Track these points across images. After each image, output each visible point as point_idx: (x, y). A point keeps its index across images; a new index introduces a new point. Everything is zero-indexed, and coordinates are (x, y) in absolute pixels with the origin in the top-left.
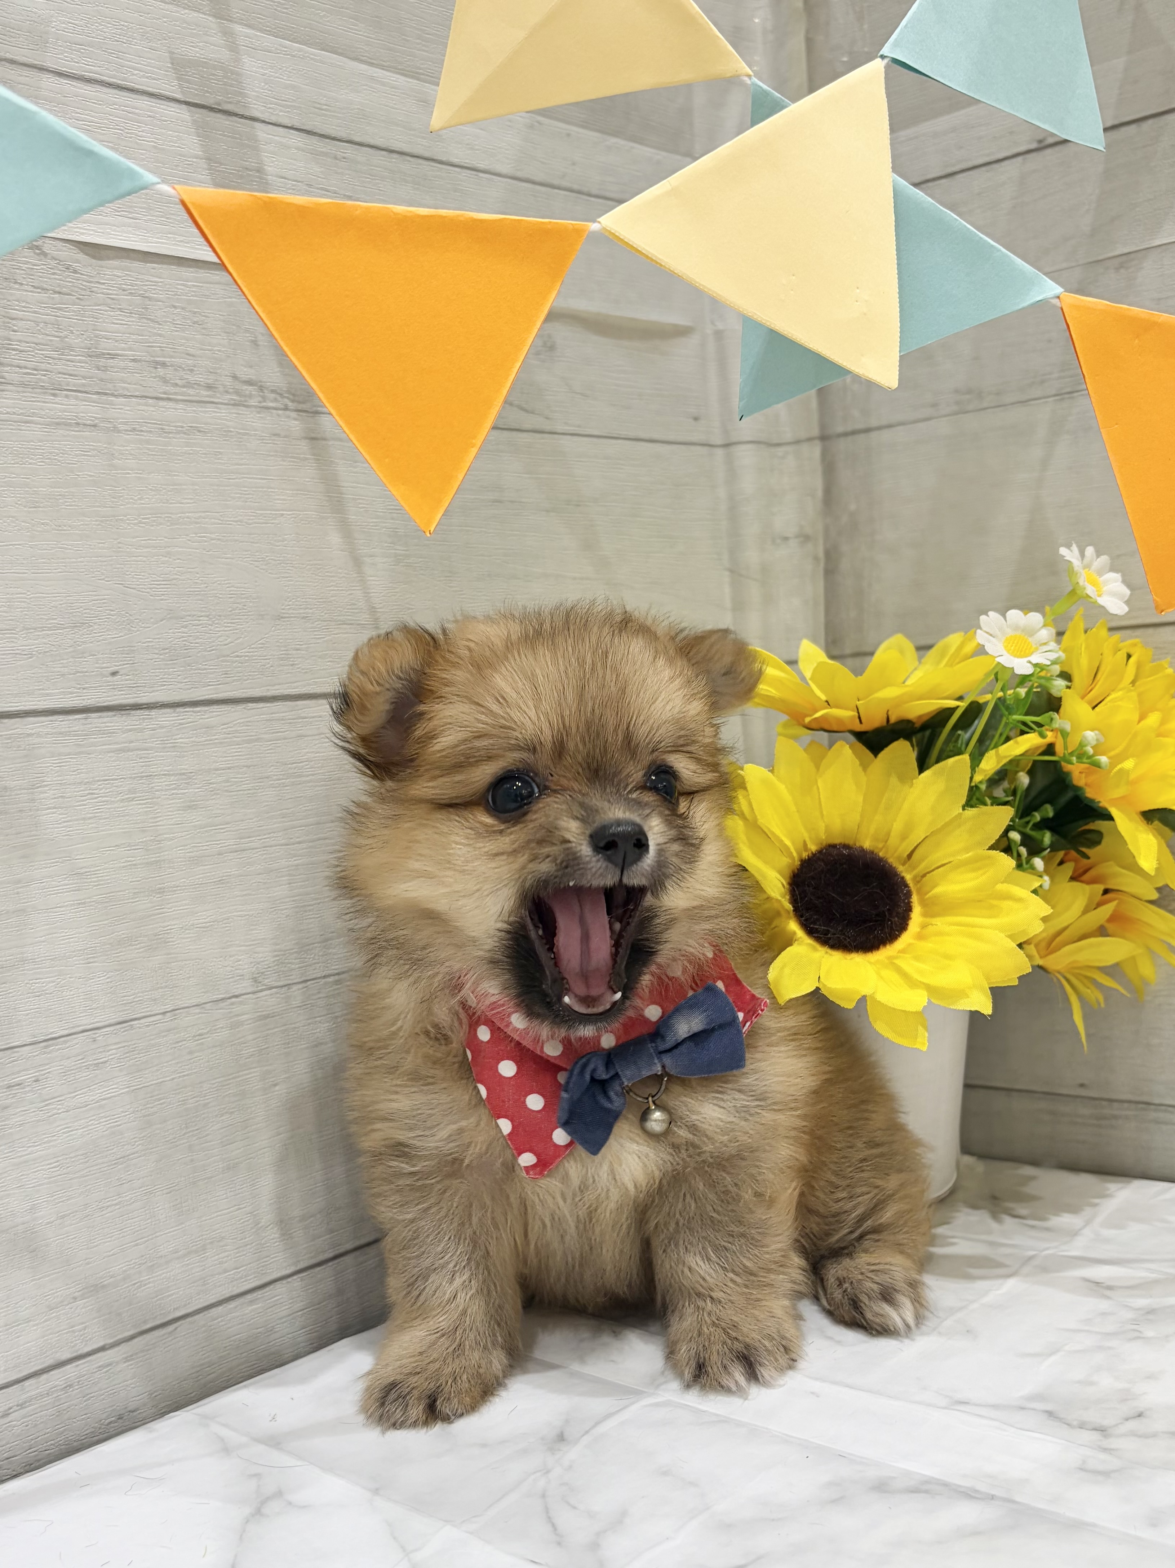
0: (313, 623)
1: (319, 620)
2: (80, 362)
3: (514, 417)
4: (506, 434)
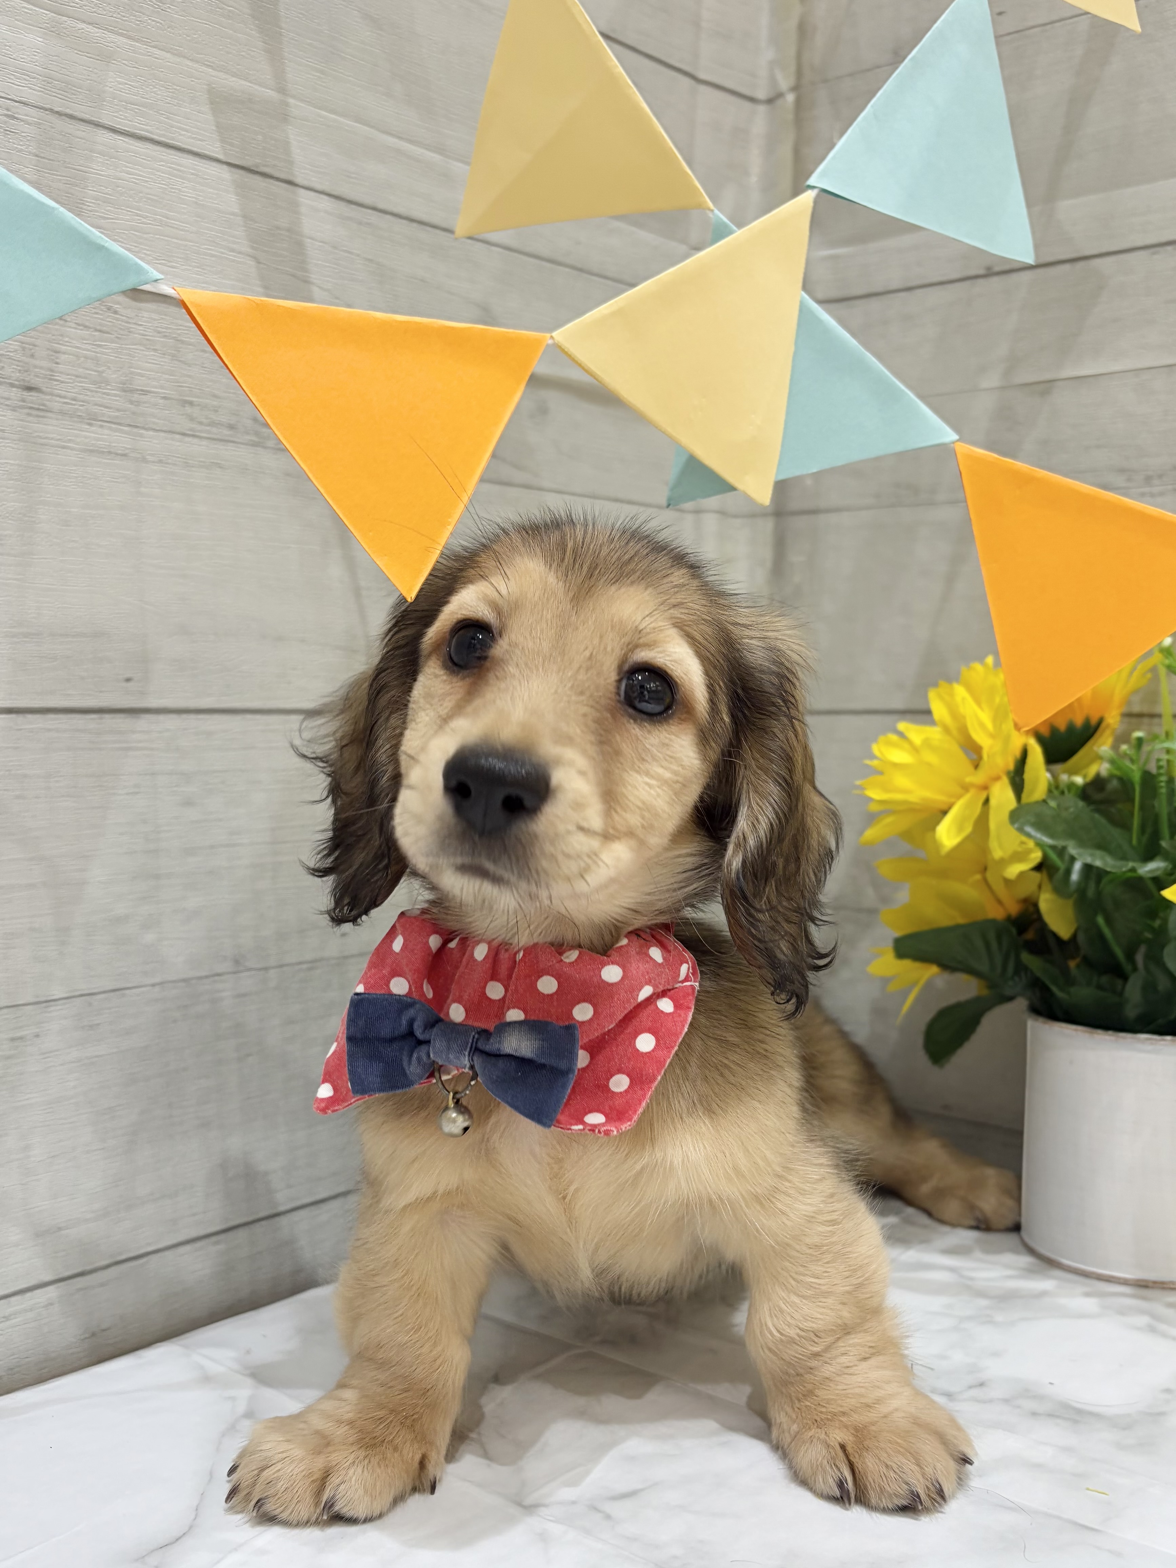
2: (116, 395)
3: (506, 472)
4: (498, 488)
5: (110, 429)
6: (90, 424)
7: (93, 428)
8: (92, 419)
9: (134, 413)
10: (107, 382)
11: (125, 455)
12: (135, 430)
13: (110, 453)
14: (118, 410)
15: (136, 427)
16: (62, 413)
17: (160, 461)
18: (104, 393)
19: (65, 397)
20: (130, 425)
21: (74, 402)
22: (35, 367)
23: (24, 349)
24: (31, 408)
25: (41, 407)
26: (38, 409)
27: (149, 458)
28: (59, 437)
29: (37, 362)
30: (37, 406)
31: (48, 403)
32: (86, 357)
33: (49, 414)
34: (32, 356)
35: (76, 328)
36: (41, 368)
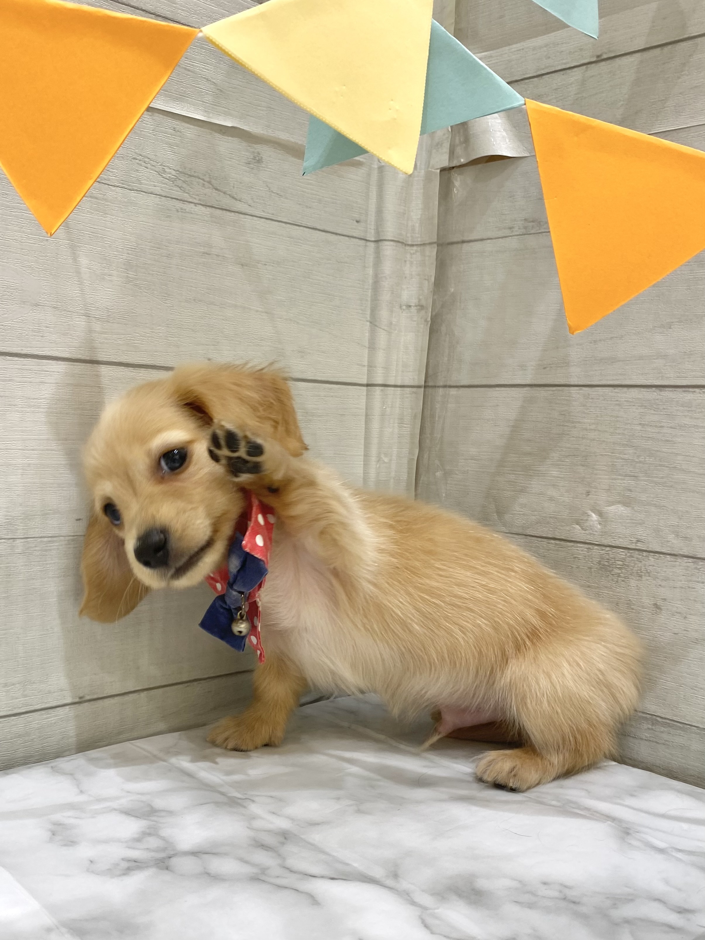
0: (60, 312)
1: (65, 310)
3: (226, 201)
4: (219, 212)
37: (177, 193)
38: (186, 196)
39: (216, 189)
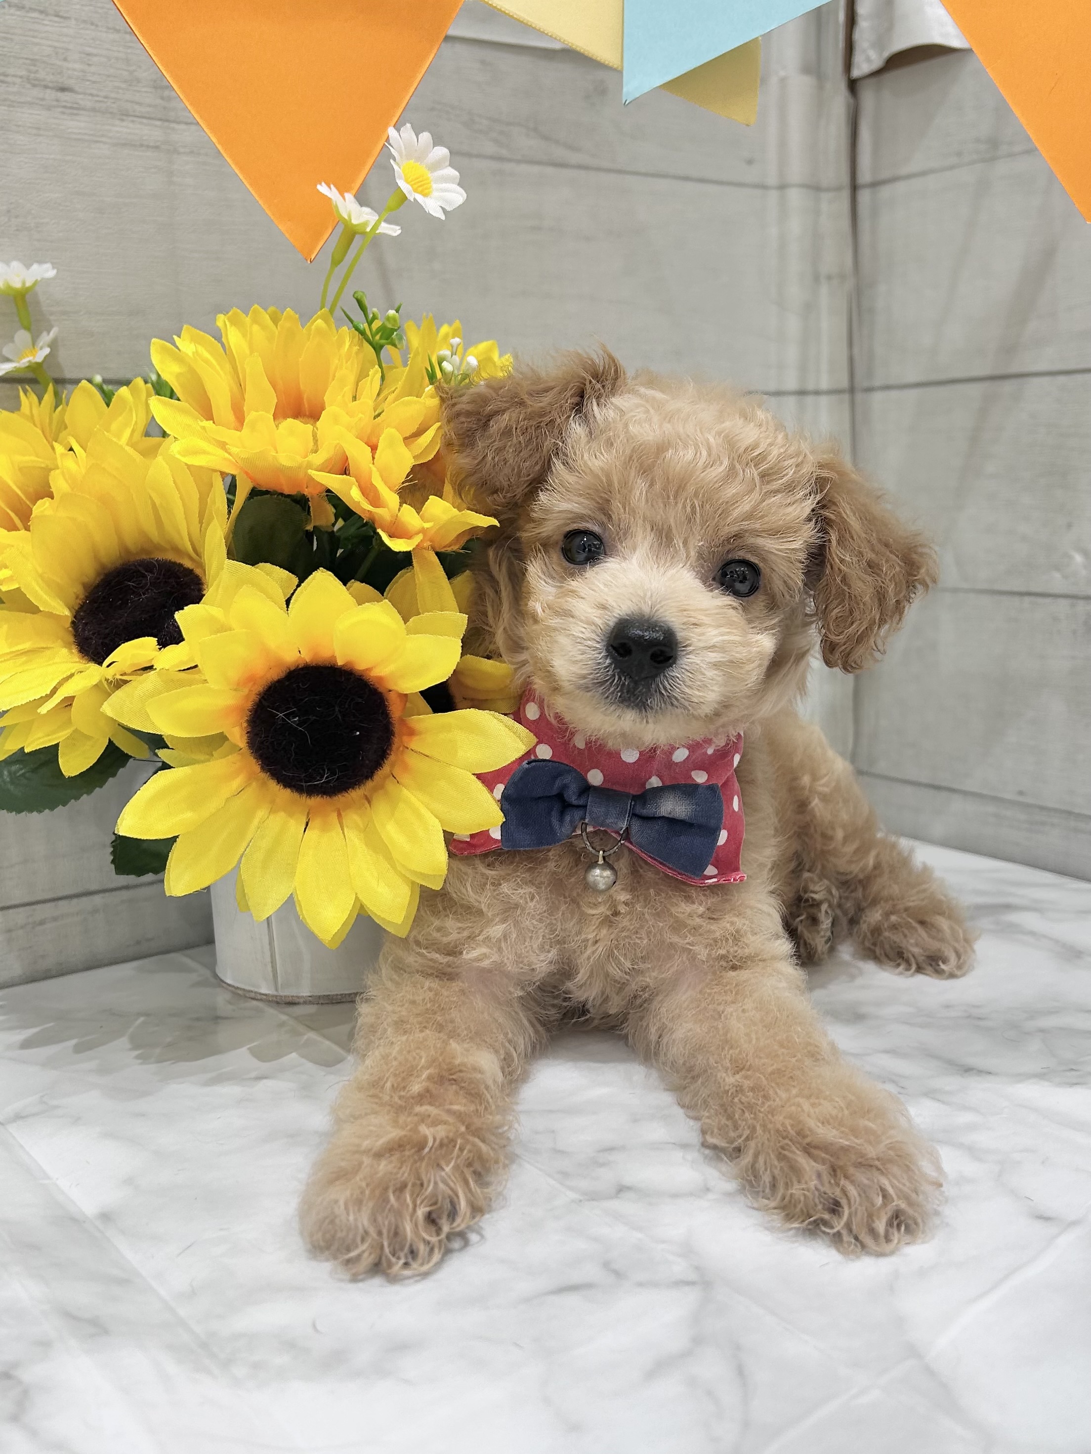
2: (146, 92)
3: (559, 153)
4: (550, 170)
5: (141, 123)
6: (122, 120)
7: (124, 124)
8: (124, 115)
9: (165, 108)
10: (138, 81)
11: (157, 147)
12: (166, 124)
13: (142, 145)
14: (150, 106)
15: (167, 121)
16: (94, 110)
17: (192, 152)
18: (135, 91)
19: (97, 96)
20: (160, 120)
21: (105, 100)
22: (68, 69)
23: (57, 53)
24: (65, 107)
25: (75, 106)
26: (71, 108)
27: (182, 150)
28: (92, 132)
29: (70, 65)
30: (69, 105)
31: (81, 102)
32: (117, 59)
33: (81, 112)
34: (65, 60)
35: (106, 32)
36: (74, 70)
37: (490, 148)
38: (504, 152)
39: (546, 138)
